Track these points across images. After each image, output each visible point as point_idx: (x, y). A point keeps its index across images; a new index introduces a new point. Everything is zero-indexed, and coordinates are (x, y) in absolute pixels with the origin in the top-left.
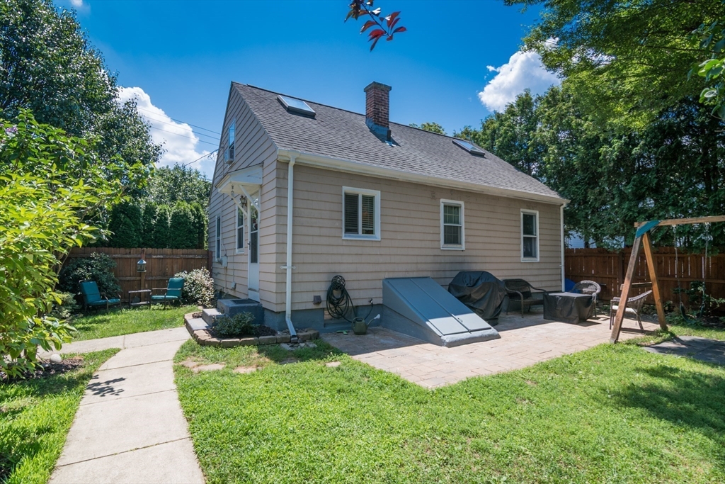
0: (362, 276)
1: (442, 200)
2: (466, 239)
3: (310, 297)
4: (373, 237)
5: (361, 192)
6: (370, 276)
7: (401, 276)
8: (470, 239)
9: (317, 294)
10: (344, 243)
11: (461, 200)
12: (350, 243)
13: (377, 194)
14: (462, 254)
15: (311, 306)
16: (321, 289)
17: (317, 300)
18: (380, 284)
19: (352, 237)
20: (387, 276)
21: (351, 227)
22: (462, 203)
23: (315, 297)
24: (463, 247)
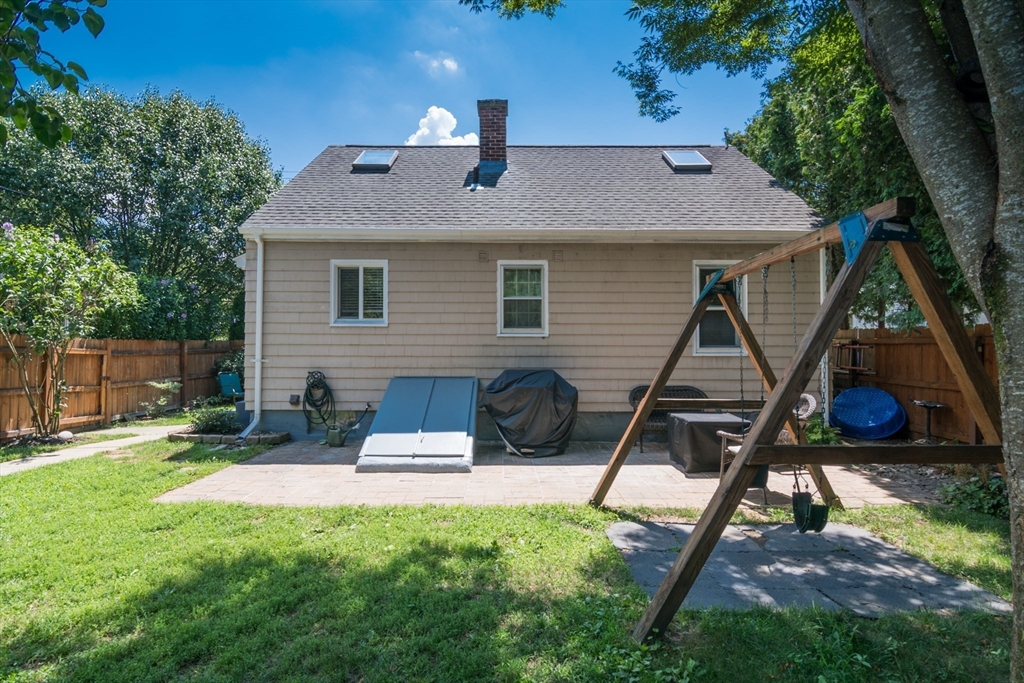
0: (358, 374)
1: (500, 262)
2: (550, 319)
3: (287, 396)
4: (380, 322)
5: (361, 264)
6: (371, 374)
7: (423, 375)
8: (560, 319)
9: (296, 393)
10: (333, 331)
11: (540, 258)
12: (342, 331)
13: (383, 264)
14: (544, 342)
15: (288, 407)
16: (300, 387)
17: (295, 401)
18: (385, 384)
19: (347, 322)
20: (398, 373)
21: (347, 309)
22: (544, 263)
23: (292, 396)
24: (546, 330)
